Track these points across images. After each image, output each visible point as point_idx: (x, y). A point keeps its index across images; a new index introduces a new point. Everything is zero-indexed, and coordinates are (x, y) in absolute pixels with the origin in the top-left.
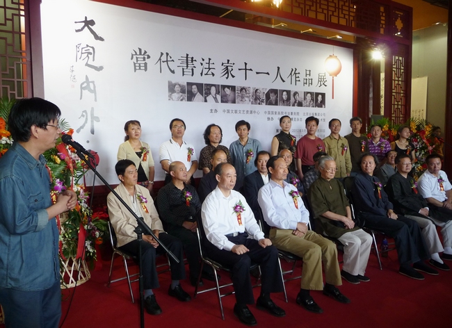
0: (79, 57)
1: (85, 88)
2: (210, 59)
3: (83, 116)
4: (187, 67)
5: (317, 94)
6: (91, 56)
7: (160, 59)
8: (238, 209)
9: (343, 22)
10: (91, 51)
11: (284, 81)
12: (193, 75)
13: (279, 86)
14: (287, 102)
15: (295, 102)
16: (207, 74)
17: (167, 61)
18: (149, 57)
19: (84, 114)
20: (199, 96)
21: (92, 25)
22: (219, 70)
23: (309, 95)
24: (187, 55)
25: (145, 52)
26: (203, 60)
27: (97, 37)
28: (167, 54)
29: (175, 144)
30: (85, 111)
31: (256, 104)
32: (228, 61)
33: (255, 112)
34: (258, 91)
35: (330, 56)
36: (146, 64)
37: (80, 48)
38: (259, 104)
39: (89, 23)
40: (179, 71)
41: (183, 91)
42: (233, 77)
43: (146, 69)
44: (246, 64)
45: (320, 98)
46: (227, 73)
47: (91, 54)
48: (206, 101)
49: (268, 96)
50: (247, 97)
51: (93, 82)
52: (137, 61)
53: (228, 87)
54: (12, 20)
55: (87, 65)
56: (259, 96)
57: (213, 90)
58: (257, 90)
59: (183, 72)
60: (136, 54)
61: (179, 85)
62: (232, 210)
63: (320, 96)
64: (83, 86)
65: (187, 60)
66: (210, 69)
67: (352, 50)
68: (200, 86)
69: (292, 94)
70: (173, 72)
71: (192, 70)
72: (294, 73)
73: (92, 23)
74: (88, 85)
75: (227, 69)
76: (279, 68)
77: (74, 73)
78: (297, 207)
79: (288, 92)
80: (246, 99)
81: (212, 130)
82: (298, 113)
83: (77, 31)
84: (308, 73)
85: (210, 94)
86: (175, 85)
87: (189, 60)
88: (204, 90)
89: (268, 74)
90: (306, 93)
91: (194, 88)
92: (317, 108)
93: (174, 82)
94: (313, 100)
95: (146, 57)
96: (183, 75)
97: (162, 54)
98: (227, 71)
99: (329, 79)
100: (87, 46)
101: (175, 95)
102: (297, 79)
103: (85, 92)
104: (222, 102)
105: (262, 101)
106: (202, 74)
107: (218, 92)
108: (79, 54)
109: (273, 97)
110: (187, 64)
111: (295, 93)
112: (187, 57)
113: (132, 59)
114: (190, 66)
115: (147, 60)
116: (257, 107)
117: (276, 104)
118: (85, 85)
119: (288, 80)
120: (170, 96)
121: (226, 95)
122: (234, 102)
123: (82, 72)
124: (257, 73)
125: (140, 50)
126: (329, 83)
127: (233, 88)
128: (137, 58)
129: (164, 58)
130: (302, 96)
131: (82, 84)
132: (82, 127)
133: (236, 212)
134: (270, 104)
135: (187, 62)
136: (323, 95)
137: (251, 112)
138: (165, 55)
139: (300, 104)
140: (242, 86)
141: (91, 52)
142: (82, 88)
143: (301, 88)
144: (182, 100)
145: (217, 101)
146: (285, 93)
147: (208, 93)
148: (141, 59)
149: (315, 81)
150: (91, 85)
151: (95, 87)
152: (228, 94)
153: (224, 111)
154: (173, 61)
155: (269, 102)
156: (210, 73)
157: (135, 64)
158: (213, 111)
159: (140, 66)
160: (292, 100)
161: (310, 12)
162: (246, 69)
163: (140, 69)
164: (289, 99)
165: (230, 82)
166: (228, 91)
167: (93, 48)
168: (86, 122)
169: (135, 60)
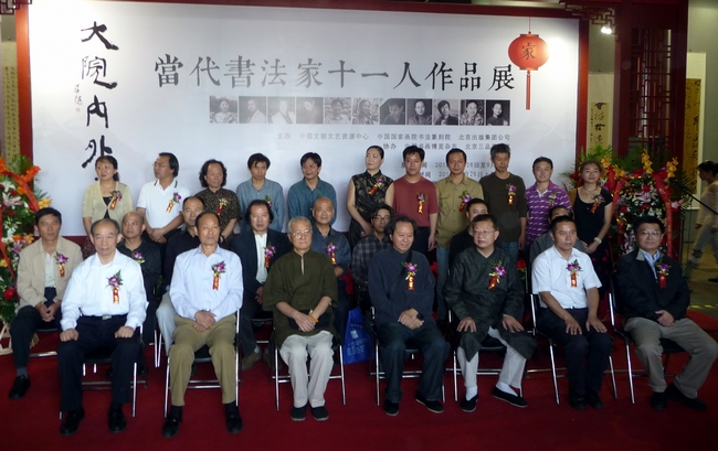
0: (85, 73)
1: (93, 112)
2: (277, 61)
3: (90, 146)
4: (240, 74)
5: (491, 103)
6: (101, 71)
7: (198, 67)
10: (102, 64)
11: (417, 85)
12: (248, 85)
13: (407, 93)
15: (442, 118)
16: (272, 83)
17: (208, 69)
18: (180, 65)
19: (92, 144)
20: (259, 116)
21: (103, 31)
22: (293, 75)
23: (473, 105)
24: (240, 58)
25: (176, 59)
26: (266, 62)
27: (109, 46)
28: (209, 59)
30: (93, 141)
31: (361, 122)
32: (310, 60)
33: (359, 136)
34: (367, 103)
35: (523, 36)
36: (176, 75)
37: (87, 62)
38: (368, 123)
39: (98, 29)
40: (226, 82)
42: (319, 83)
43: (176, 82)
44: (342, 63)
45: (497, 109)
46: (309, 78)
47: (101, 67)
48: (271, 122)
49: (385, 109)
50: (345, 113)
51: (104, 104)
52: (164, 71)
53: (309, 99)
55: (96, 82)
56: (368, 111)
57: (283, 105)
58: (364, 101)
59: (234, 82)
60: (162, 63)
61: (227, 101)
62: (106, 283)
63: (497, 106)
64: (91, 109)
66: (277, 74)
67: (577, 21)
69: (435, 104)
70: (217, 83)
71: (248, 78)
72: (441, 71)
73: (103, 28)
74: (97, 107)
75: (308, 73)
76: (407, 65)
77: (80, 94)
78: (216, 287)
79: (428, 103)
80: (342, 116)
81: (210, 167)
82: (448, 137)
83: (83, 41)
84: (470, 68)
85: (278, 111)
86: (221, 100)
87: (242, 65)
89: (386, 75)
90: (465, 103)
91: (252, 105)
92: (490, 127)
93: (218, 97)
94: (482, 114)
95: (177, 65)
96: (234, 85)
97: (200, 59)
98: (308, 76)
99: (518, 75)
100: (97, 58)
101: (220, 116)
102: (446, 80)
103: (94, 116)
104: (299, 122)
105: (374, 119)
106: (263, 83)
108: (86, 69)
109: (394, 111)
110: (240, 71)
111: (442, 104)
112: (240, 61)
113: (156, 69)
114: (245, 72)
115: (178, 70)
117: (402, 121)
118: (94, 107)
119: (426, 83)
121: (305, 112)
122: (320, 121)
123: (90, 90)
124: (364, 75)
125: (168, 57)
126: (519, 83)
127: (319, 101)
128: (163, 68)
129: (203, 65)
130: (456, 107)
131: (90, 106)
132: (89, 161)
134: (391, 122)
135: (240, 68)
136: (505, 105)
137: (352, 136)
138: (205, 60)
139: (453, 121)
140: (336, 96)
142: (89, 112)
143: (454, 94)
144: (231, 122)
145: (289, 121)
146: (419, 104)
148: (169, 69)
149: (487, 81)
150: (102, 108)
151: (105, 109)
152: (309, 111)
153: (302, 136)
154: (217, 67)
155: (387, 120)
156: (277, 80)
157: (160, 76)
159: (167, 79)
160: (435, 114)
162: (342, 71)
163: (168, 82)
164: (428, 112)
165: (314, 92)
166: (308, 106)
167: (104, 60)
168: (94, 154)
169: (160, 70)
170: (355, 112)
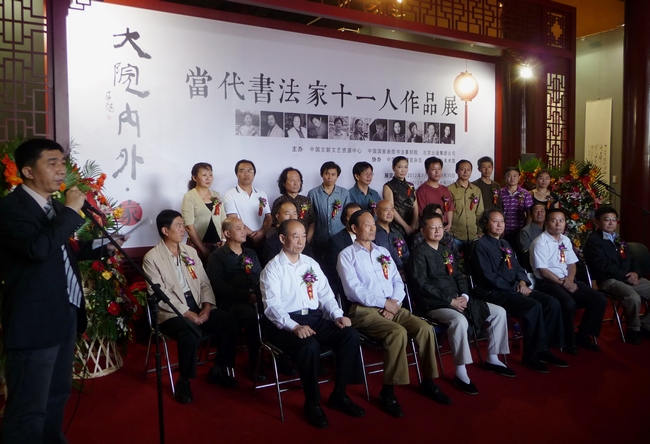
0: (117, 80)
1: (124, 120)
2: (292, 80)
3: (121, 155)
4: (262, 90)
5: (444, 126)
6: (133, 79)
7: (225, 81)
8: (308, 278)
9: (474, 29)
10: (134, 71)
11: (395, 108)
12: (269, 101)
13: (388, 114)
14: (400, 136)
15: (412, 136)
16: (288, 100)
17: (234, 84)
18: (210, 78)
19: (123, 153)
20: (277, 130)
21: (136, 39)
22: (305, 94)
23: (432, 127)
24: (262, 75)
25: (206, 72)
26: (284, 81)
27: (142, 54)
28: (235, 74)
29: (243, 193)
30: (125, 150)
31: (356, 139)
32: (318, 82)
33: (354, 150)
34: (360, 122)
35: (462, 74)
36: (206, 87)
37: (120, 69)
38: (361, 139)
39: (131, 36)
40: (250, 96)
41: (255, 123)
42: (325, 103)
43: (206, 95)
44: (342, 86)
45: (447, 131)
46: (317, 98)
47: (133, 75)
48: (287, 136)
49: (373, 128)
50: (344, 130)
51: (136, 112)
52: (194, 83)
53: (318, 117)
54: (31, 37)
55: (128, 90)
56: (361, 128)
57: (297, 121)
58: (358, 120)
59: (256, 97)
60: (193, 75)
61: (250, 114)
62: (301, 280)
63: (448, 128)
64: (123, 117)
65: (261, 82)
66: (292, 93)
67: (494, 65)
68: (278, 116)
69: (407, 125)
70: (242, 98)
71: (269, 94)
72: (410, 97)
73: (136, 35)
74: (129, 116)
75: (317, 93)
76: (388, 91)
77: (111, 101)
78: (386, 277)
79: (402, 123)
80: (343, 132)
81: (289, 175)
82: (416, 152)
83: (116, 46)
84: (430, 96)
85: (293, 126)
86: (245, 114)
87: (264, 82)
88: (285, 121)
89: (373, 98)
90: (427, 125)
91: (271, 119)
92: (443, 144)
93: (243, 111)
94: (438, 134)
95: (206, 78)
96: (256, 101)
97: (228, 74)
98: (316, 96)
99: (460, 104)
100: (129, 65)
101: (245, 129)
102: (415, 105)
103: (125, 125)
104: (309, 136)
105: (365, 136)
106: (281, 100)
107: (303, 124)
108: (119, 76)
109: (380, 130)
110: (262, 87)
111: (412, 125)
112: (262, 78)
114: (266, 89)
115: (207, 83)
116: (358, 144)
117: (385, 139)
118: (125, 115)
119: (401, 108)
120: (238, 130)
121: (314, 128)
122: (325, 136)
123: (122, 99)
124: (358, 98)
125: (198, 69)
126: (460, 110)
127: (324, 119)
128: (194, 80)
129: (230, 79)
130: (421, 128)
131: (122, 114)
132: (120, 171)
133: (306, 282)
134: (377, 139)
135: (262, 85)
136: (452, 127)
137: (350, 150)
138: (231, 76)
139: (419, 139)
140: (338, 115)
141: (133, 73)
142: (121, 120)
143: (420, 118)
144: (254, 135)
145: (301, 136)
146: (397, 124)
147: (290, 125)
148: (199, 81)
149: (441, 108)
150: (133, 116)
151: (137, 118)
152: (317, 127)
153: (312, 149)
154: (242, 83)
155: (374, 136)
156: (292, 98)
157: (191, 87)
158: (297, 149)
159: (198, 91)
160: (408, 133)
161: (427, 17)
162: (342, 93)
163: (198, 94)
164: (402, 132)
165: (321, 110)
166: (317, 123)
167: (136, 68)
168: (126, 164)
169: (191, 82)
170: (352, 129)
